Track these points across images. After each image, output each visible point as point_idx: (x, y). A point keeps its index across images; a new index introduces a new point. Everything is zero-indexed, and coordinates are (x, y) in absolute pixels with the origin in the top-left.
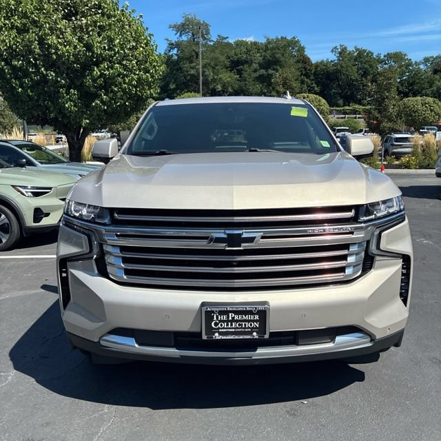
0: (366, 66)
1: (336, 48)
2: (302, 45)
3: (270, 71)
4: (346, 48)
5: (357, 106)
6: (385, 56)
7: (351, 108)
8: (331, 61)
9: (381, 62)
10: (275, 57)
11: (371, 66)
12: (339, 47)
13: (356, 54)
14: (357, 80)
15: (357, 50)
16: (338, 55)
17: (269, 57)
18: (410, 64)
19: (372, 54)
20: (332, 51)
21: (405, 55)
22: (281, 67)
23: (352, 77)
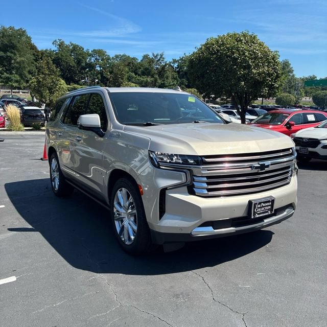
0: (80, 57)
1: (55, 41)
2: (29, 36)
3: (9, 54)
4: (63, 42)
5: (76, 86)
6: (92, 51)
7: (71, 87)
8: (54, 51)
9: (90, 55)
10: (12, 43)
11: (83, 57)
12: (58, 41)
13: (71, 47)
14: (74, 66)
15: (72, 44)
16: (58, 47)
17: (6, 42)
18: (109, 59)
19: (83, 49)
20: (53, 43)
21: (105, 52)
22: (18, 51)
23: (71, 64)
